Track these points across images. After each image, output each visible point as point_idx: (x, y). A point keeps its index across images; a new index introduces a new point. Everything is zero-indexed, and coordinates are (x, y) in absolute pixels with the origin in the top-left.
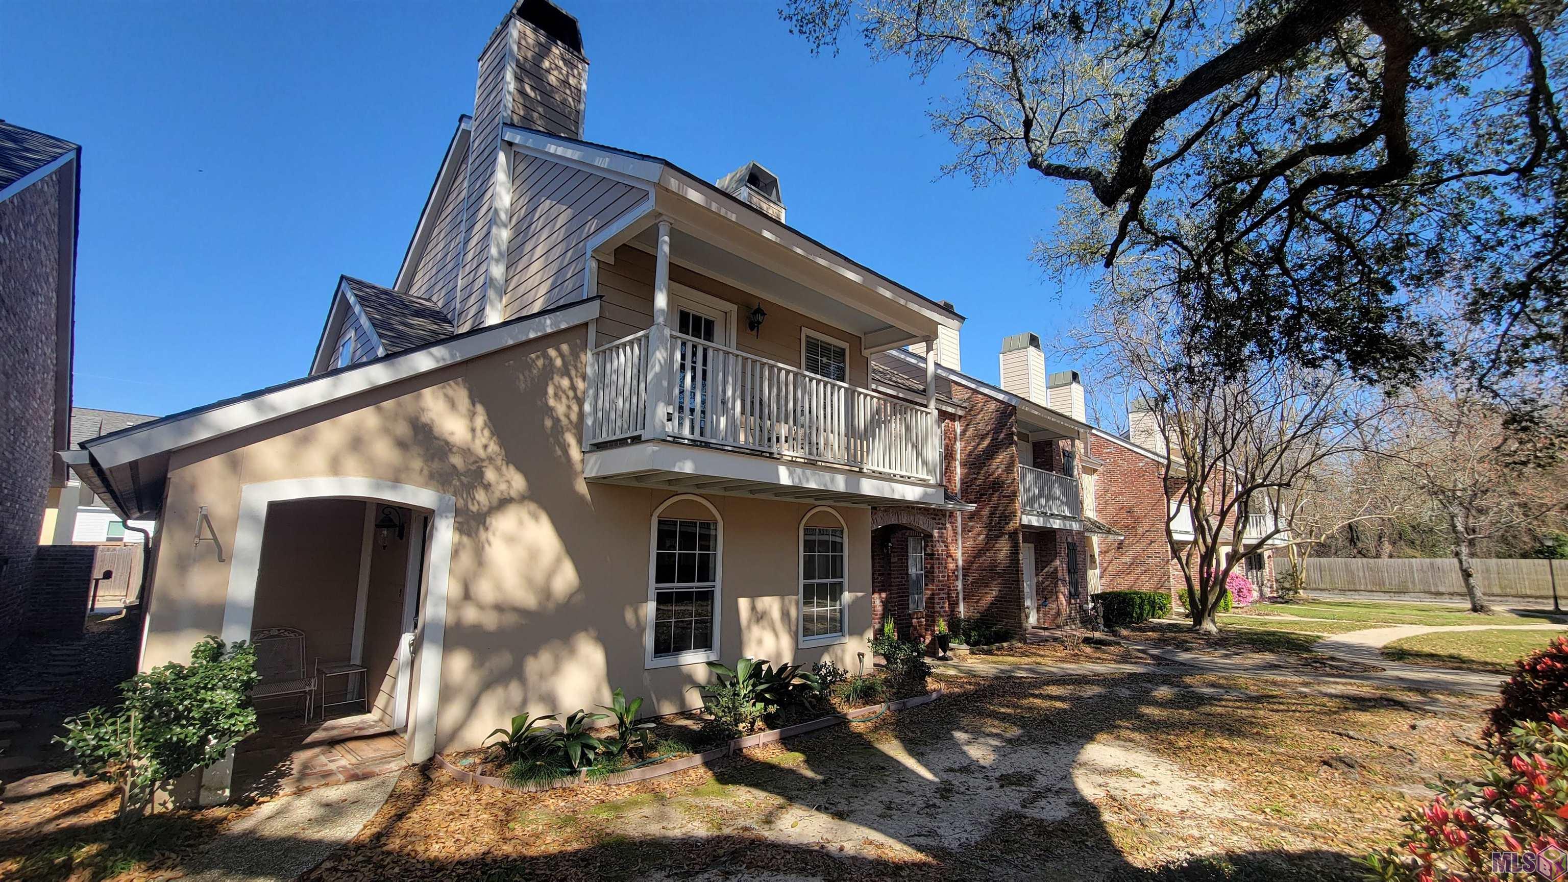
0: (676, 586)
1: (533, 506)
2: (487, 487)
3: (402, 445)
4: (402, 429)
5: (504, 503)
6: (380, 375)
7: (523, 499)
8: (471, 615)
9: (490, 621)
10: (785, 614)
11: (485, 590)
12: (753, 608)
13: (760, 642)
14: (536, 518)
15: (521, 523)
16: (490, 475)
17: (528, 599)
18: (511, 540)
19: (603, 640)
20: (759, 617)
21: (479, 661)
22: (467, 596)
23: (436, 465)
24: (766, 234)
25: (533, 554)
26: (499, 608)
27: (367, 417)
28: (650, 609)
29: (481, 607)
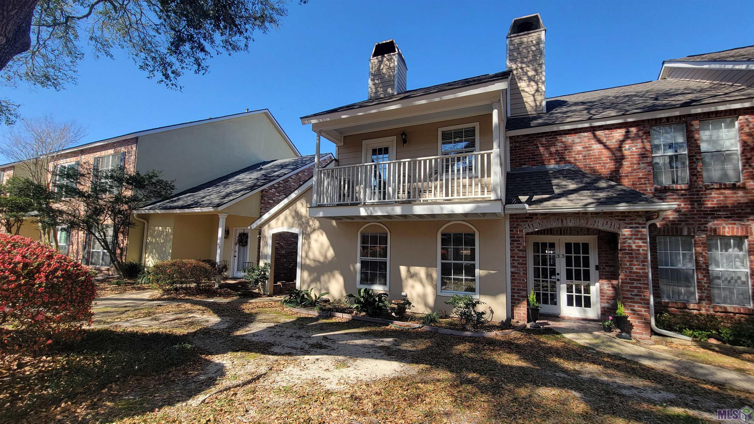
0: (369, 259)
1: (321, 231)
2: (310, 226)
3: (293, 217)
4: (293, 213)
5: (314, 230)
6: (286, 201)
7: (319, 228)
8: (308, 262)
9: (312, 264)
10: (429, 276)
11: (311, 255)
12: (409, 271)
13: (413, 287)
14: (322, 234)
15: (318, 236)
16: (311, 223)
17: (321, 259)
18: (316, 241)
19: (342, 274)
20: (412, 276)
21: (310, 275)
22: (307, 256)
23: (300, 222)
24: (343, 117)
25: (322, 245)
26: (314, 261)
27: (287, 212)
28: (358, 266)
29: (310, 259)
